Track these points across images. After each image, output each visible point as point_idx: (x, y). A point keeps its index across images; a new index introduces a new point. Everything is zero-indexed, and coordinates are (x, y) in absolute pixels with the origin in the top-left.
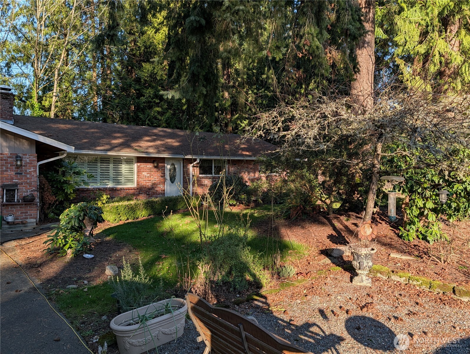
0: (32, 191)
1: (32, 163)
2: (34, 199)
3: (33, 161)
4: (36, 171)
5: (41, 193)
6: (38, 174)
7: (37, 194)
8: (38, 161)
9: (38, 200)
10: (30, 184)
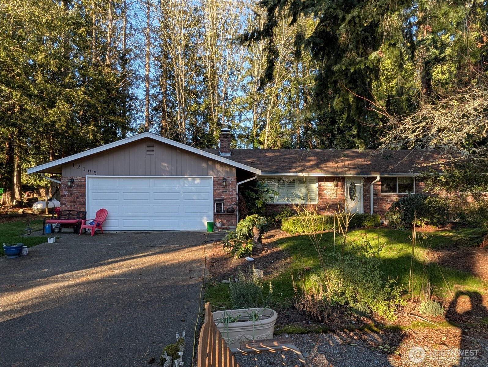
0: (233, 205)
1: (233, 184)
2: (234, 211)
3: (234, 182)
4: (235, 190)
5: (239, 207)
6: (237, 192)
7: (236, 207)
8: (238, 182)
9: (237, 212)
10: (231, 199)
